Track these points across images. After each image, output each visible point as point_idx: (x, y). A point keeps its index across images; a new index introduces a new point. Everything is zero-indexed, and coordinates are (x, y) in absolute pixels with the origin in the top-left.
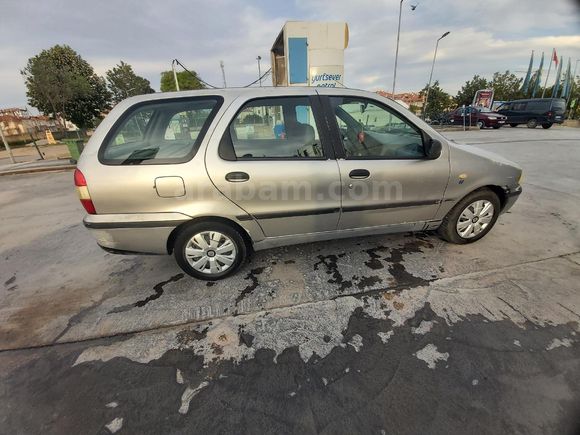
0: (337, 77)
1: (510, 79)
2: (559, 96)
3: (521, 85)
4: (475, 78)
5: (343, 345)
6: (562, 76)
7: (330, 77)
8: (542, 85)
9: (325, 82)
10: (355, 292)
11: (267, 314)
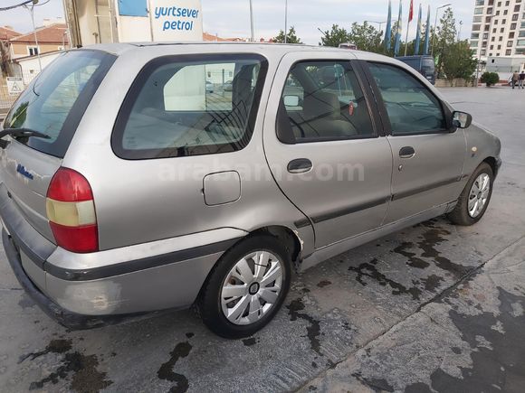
0: (194, 13)
1: (369, 32)
2: (422, 52)
3: (382, 38)
4: (334, 28)
5: (476, 350)
6: (422, 28)
7: (183, 13)
8: (402, 39)
9: (176, 19)
10: (432, 297)
11: (368, 350)
